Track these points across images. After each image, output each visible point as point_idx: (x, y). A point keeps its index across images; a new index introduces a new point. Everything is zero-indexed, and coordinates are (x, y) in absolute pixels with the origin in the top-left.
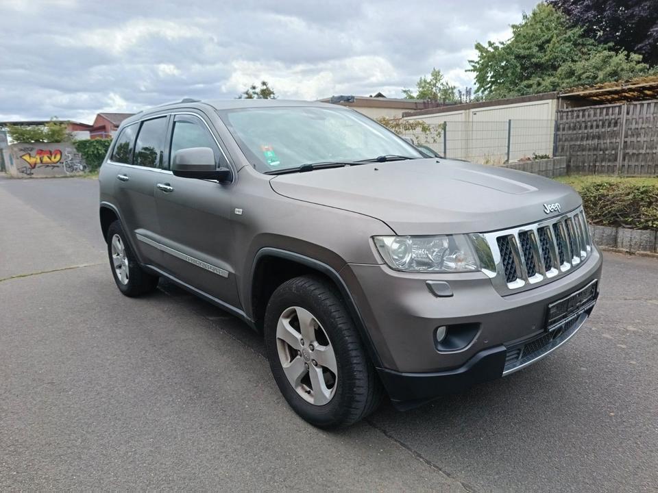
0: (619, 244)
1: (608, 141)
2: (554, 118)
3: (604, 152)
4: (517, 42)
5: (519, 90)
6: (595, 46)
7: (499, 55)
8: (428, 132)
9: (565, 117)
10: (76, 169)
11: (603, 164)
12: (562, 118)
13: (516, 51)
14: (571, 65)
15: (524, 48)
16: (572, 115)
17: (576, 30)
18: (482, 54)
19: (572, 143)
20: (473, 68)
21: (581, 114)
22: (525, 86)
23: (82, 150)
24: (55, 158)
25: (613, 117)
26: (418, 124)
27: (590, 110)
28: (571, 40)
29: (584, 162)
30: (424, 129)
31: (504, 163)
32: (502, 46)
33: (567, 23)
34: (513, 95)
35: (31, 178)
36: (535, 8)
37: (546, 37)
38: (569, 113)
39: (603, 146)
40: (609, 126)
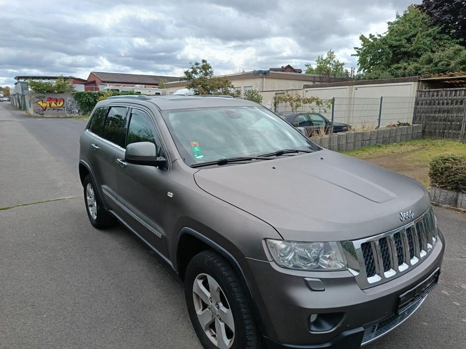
0: (459, 205)
1: (455, 115)
2: (415, 96)
3: (451, 123)
4: (391, 35)
5: (390, 71)
6: (449, 40)
7: (377, 44)
8: (320, 105)
9: (423, 96)
10: (74, 112)
11: (450, 131)
12: (421, 96)
13: (389, 41)
14: (431, 54)
15: (396, 40)
16: (429, 94)
17: (435, 28)
18: (364, 43)
19: (427, 115)
20: (357, 53)
21: (435, 94)
22: (395, 69)
23: (78, 99)
24: (59, 104)
25: (460, 97)
26: (313, 99)
27: (442, 92)
28: (432, 36)
29: (435, 129)
30: (318, 103)
31: (376, 129)
32: (379, 38)
33: (429, 23)
34: (386, 74)
35: (43, 117)
36: (406, 9)
37: (413, 33)
38: (427, 93)
39: (450, 119)
40: (456, 104)
